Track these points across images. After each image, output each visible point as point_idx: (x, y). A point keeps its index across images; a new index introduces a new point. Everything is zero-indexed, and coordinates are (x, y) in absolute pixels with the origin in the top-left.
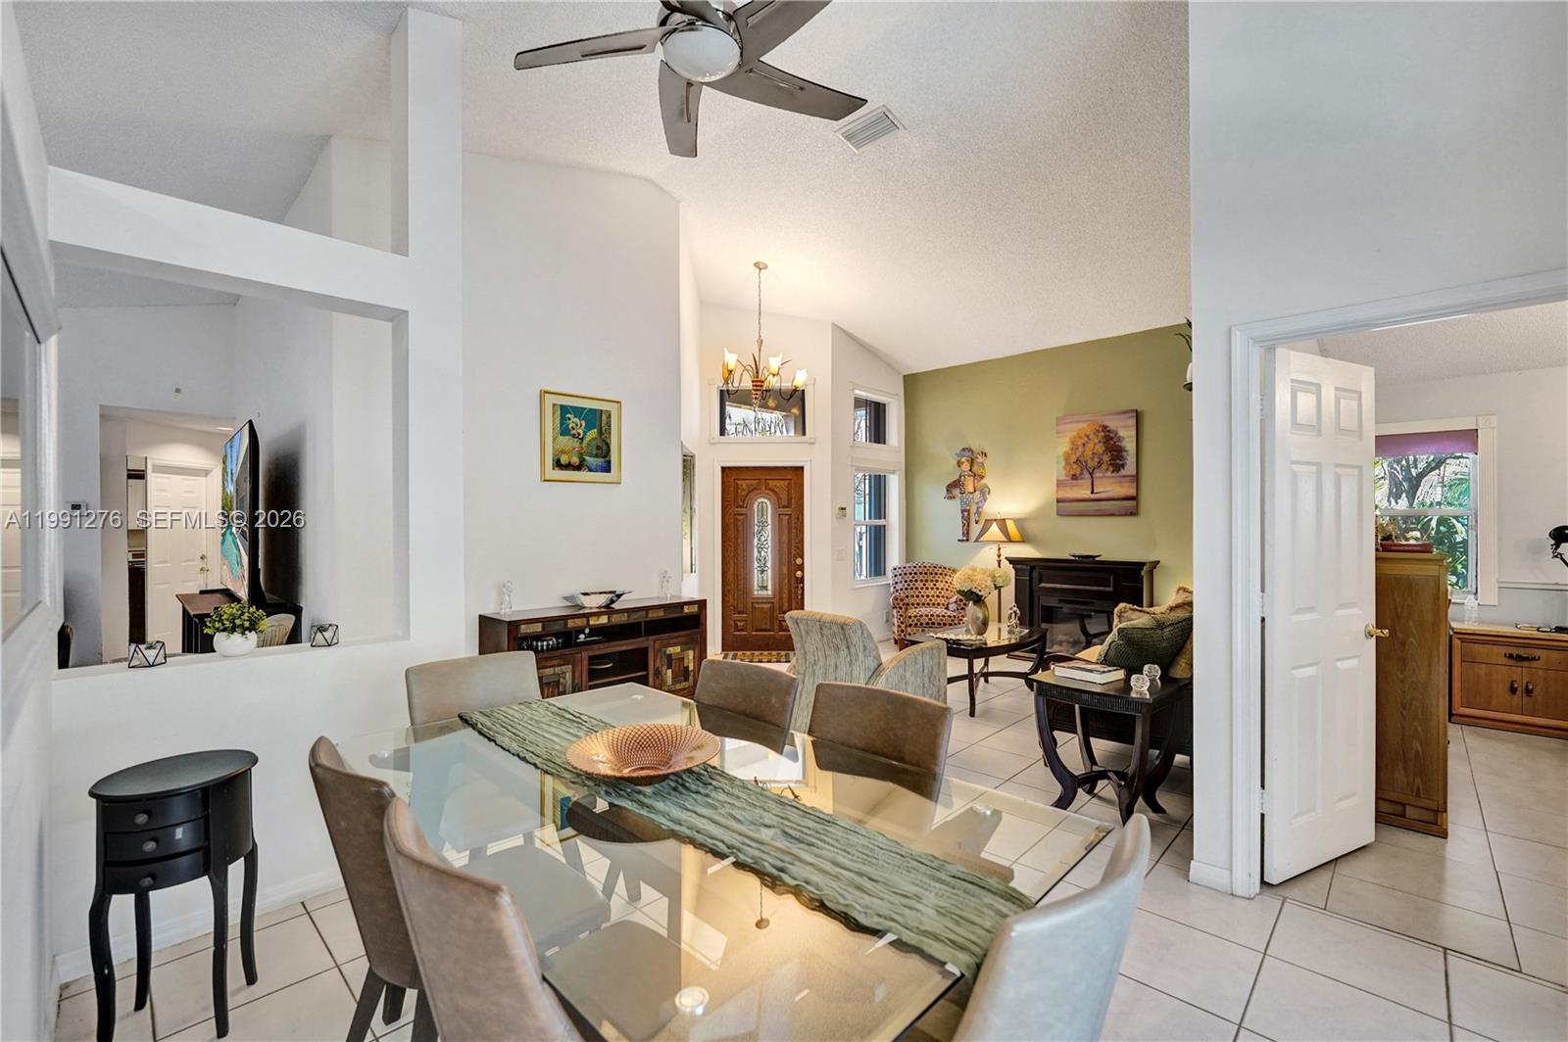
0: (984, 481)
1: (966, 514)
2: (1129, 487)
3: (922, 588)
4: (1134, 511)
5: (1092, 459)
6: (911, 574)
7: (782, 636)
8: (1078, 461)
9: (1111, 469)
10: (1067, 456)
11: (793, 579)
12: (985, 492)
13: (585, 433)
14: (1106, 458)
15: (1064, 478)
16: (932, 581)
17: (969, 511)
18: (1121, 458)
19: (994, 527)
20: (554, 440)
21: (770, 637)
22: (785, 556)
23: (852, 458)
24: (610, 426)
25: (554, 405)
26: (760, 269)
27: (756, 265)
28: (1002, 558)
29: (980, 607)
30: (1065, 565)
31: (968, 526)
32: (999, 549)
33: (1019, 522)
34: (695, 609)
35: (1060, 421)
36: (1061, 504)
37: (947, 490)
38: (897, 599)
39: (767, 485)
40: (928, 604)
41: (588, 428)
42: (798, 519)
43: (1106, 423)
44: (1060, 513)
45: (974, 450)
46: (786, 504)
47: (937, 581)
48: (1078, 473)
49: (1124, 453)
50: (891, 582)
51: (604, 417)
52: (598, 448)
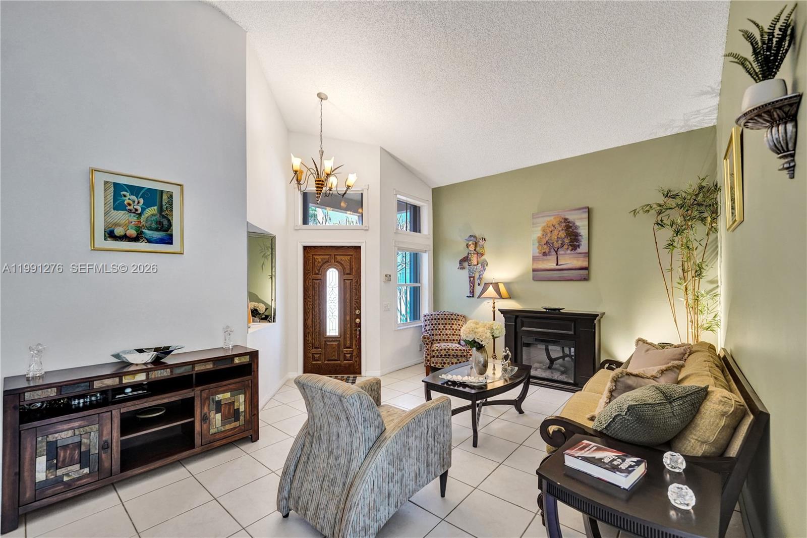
0: (484, 257)
1: (472, 279)
2: (584, 261)
3: (443, 329)
4: (586, 278)
5: (557, 241)
6: (435, 319)
7: (346, 364)
8: (547, 243)
9: (570, 248)
10: (540, 240)
11: (353, 324)
12: (484, 264)
13: (143, 209)
14: (567, 241)
15: (538, 255)
16: (450, 324)
17: (474, 277)
18: (577, 240)
19: (491, 288)
20: (106, 214)
21: (337, 365)
22: (348, 309)
23: (396, 241)
24: (172, 204)
25: (106, 183)
26: (322, 99)
27: (319, 95)
28: (496, 309)
29: (481, 352)
30: (539, 315)
31: (474, 287)
32: (494, 303)
33: (506, 284)
34: (246, 359)
35: (534, 216)
36: (534, 273)
37: (460, 263)
38: (425, 338)
39: (335, 259)
40: (447, 340)
41: (147, 205)
42: (357, 283)
43: (567, 217)
44: (535, 279)
45: (477, 236)
46: (349, 272)
47: (453, 324)
48: (547, 251)
49: (579, 238)
50: (423, 325)
51: (165, 197)
52: (158, 223)
